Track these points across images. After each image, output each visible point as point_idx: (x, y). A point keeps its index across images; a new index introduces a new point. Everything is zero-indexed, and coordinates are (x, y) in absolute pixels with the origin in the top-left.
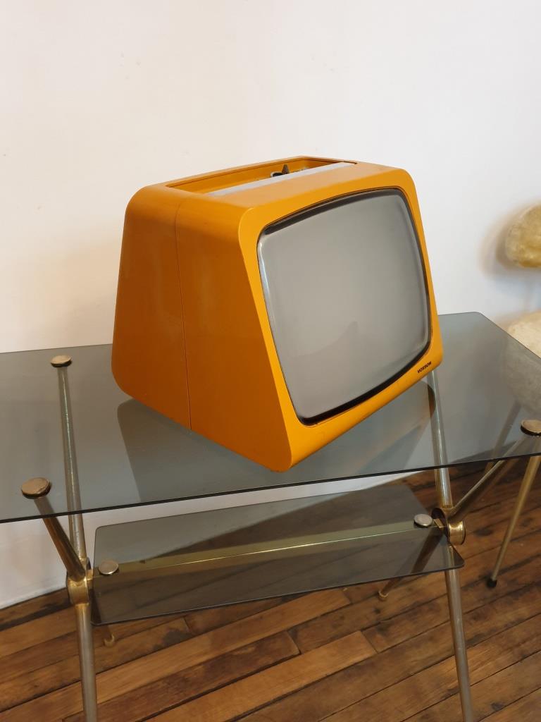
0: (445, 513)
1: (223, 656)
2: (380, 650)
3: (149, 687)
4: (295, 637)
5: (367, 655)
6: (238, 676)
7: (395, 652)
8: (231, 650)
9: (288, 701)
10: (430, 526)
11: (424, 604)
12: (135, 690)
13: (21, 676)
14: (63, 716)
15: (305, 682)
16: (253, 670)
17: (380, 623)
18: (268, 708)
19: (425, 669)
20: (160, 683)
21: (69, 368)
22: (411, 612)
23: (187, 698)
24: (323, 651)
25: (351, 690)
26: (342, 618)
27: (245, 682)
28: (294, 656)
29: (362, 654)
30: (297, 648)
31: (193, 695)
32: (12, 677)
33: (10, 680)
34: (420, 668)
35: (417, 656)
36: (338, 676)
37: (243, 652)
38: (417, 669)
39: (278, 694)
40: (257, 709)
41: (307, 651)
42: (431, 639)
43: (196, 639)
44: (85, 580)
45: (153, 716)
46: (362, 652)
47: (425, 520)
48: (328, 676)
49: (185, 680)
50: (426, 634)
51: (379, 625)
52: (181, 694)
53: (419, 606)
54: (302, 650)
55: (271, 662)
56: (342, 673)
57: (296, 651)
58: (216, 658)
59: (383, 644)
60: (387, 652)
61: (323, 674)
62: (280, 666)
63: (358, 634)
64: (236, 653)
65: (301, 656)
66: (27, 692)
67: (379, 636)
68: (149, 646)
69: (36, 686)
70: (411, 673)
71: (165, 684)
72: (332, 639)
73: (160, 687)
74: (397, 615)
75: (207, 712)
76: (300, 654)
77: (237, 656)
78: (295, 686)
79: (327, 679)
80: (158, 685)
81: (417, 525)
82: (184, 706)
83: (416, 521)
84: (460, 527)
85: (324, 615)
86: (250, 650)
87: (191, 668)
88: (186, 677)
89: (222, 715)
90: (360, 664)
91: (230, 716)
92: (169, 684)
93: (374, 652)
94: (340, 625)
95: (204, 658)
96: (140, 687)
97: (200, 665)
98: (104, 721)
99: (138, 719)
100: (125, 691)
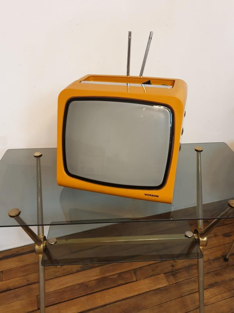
0: (199, 232)
1: (104, 278)
2: (171, 283)
3: (72, 287)
4: (135, 274)
5: (165, 285)
6: (109, 287)
7: (178, 285)
8: (107, 276)
9: (128, 300)
10: (192, 237)
11: (194, 265)
12: (66, 288)
13: (23, 276)
15: (136, 293)
16: (115, 285)
17: (173, 271)
18: (119, 302)
19: (190, 294)
20: (77, 286)
21: (41, 158)
22: (188, 268)
23: (87, 294)
24: (147, 281)
25: (155, 299)
26: (157, 267)
27: (111, 290)
28: (134, 281)
29: (163, 284)
31: (89, 293)
32: (20, 276)
33: (19, 277)
34: (187, 294)
35: (186, 289)
36: (151, 292)
37: (112, 277)
38: (186, 294)
39: (124, 297)
40: (115, 302)
41: (139, 280)
42: (194, 281)
43: (94, 269)
44: (42, 245)
45: (72, 299)
46: (163, 283)
47: (190, 234)
48: (146, 292)
49: (87, 286)
50: (192, 279)
51: (172, 272)
52: (85, 292)
53: (192, 266)
54: (138, 279)
55: (124, 283)
57: (135, 279)
58: (101, 278)
59: (173, 280)
60: (174, 285)
61: (145, 291)
62: (127, 285)
63: (163, 275)
66: (25, 283)
67: (172, 277)
68: (75, 270)
69: (28, 281)
70: (183, 295)
72: (151, 276)
73: (76, 288)
74: (181, 269)
75: (94, 301)
76: (136, 281)
77: (109, 278)
78: (132, 295)
80: (76, 287)
81: (186, 236)
82: (85, 297)
83: (186, 235)
84: (205, 239)
85: (148, 265)
86: (115, 276)
87: (90, 281)
88: (88, 285)
89: (100, 303)
90: (161, 288)
91: (103, 303)
92: (80, 287)
93: (168, 284)
94: (155, 270)
95: (96, 278)
96: (69, 287)
97: (94, 280)
98: (53, 299)
99: (66, 300)
100: (62, 287)
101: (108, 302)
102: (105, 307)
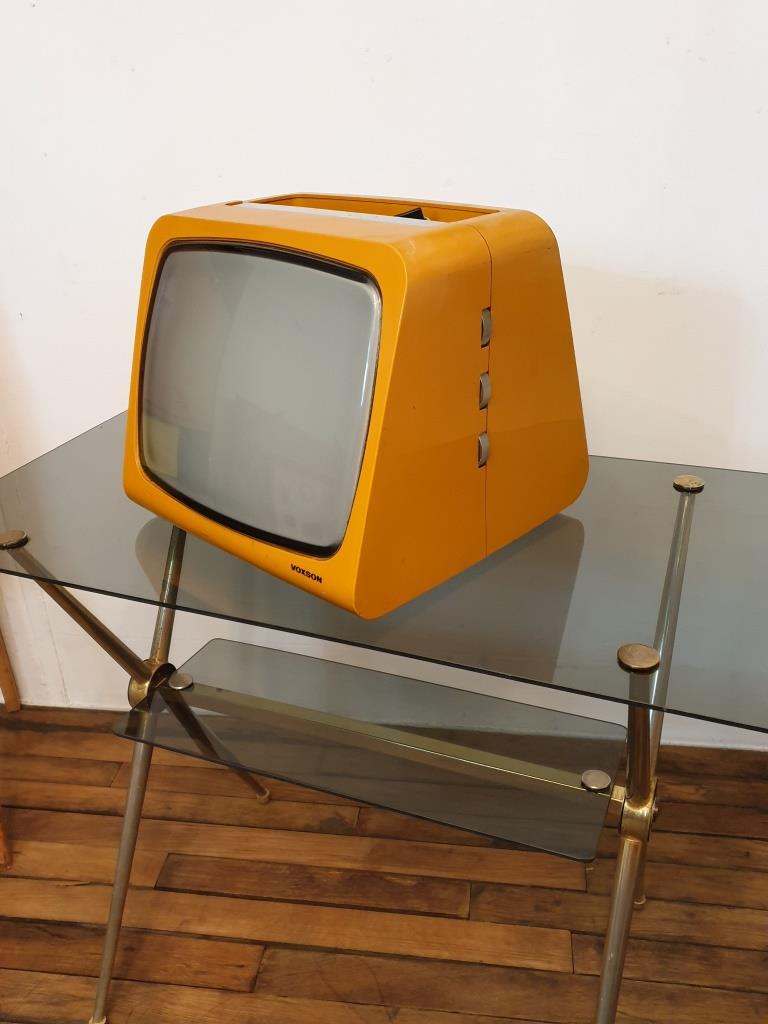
1: (373, 873)
2: (579, 970)
3: (269, 866)
4: (474, 897)
5: (556, 967)
6: (372, 904)
8: (385, 871)
9: (409, 965)
10: (602, 790)
11: (697, 945)
12: (252, 861)
13: (164, 791)
14: (171, 850)
15: (446, 955)
16: (395, 907)
18: (380, 960)
20: (285, 867)
22: (668, 946)
23: (301, 899)
24: (500, 931)
25: (500, 998)
26: (557, 903)
27: (374, 916)
28: (456, 917)
29: (550, 962)
30: (467, 909)
31: (309, 899)
32: (155, 788)
35: (630, 1008)
37: (397, 880)
39: (403, 950)
40: (366, 954)
41: (478, 920)
42: (671, 997)
43: (356, 840)
45: (253, 898)
46: (552, 956)
47: (598, 780)
48: (482, 964)
49: (311, 879)
50: (668, 986)
52: (297, 892)
53: (688, 944)
54: (473, 916)
55: (425, 910)
56: (502, 971)
57: (464, 913)
58: (364, 872)
59: (590, 965)
60: (588, 978)
61: (477, 958)
62: (431, 920)
63: (565, 934)
64: (389, 878)
65: (465, 922)
67: (590, 951)
68: (301, 822)
69: (169, 808)
71: (288, 872)
72: (523, 922)
73: (278, 871)
75: (309, 926)
76: (468, 919)
77: (388, 881)
78: (431, 953)
79: (478, 967)
80: (281, 869)
82: (291, 906)
84: (644, 810)
85: (533, 887)
86: (409, 882)
87: (328, 869)
88: (316, 876)
89: (323, 937)
90: (537, 973)
91: (330, 943)
92: (292, 873)
93: (569, 968)
94: (547, 910)
95: (348, 865)
96: (260, 862)
97: (339, 869)
98: (203, 876)
99: (236, 893)
100: (243, 857)
101: (347, 945)
102: (331, 956)
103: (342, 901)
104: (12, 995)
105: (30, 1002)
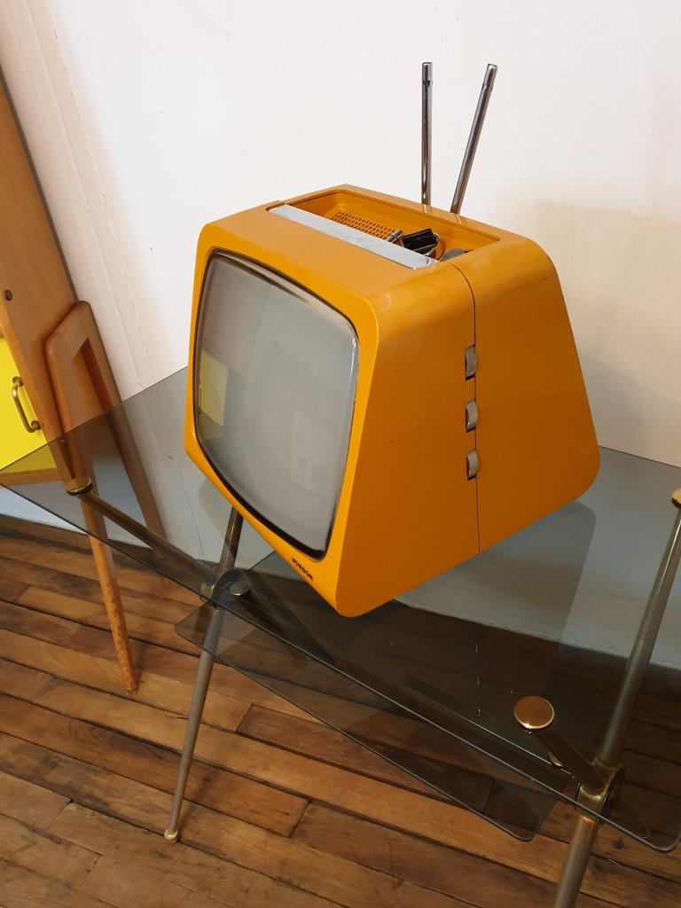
3: (328, 730)
4: (491, 795)
6: (404, 783)
8: (421, 754)
9: (421, 845)
14: (254, 701)
15: (455, 843)
17: (606, 859)
18: (399, 834)
20: (340, 734)
23: (346, 765)
25: (491, 893)
27: (403, 794)
29: (546, 872)
30: (484, 805)
31: (353, 767)
37: (430, 765)
39: (419, 831)
40: (384, 825)
45: (309, 757)
48: (484, 858)
49: (358, 749)
51: (603, 861)
52: (345, 758)
54: (486, 812)
56: (499, 868)
57: (480, 807)
58: (403, 751)
61: (481, 852)
62: (450, 808)
74: (625, 865)
75: (348, 791)
76: (482, 814)
78: (442, 838)
79: (480, 861)
84: (597, 798)
86: (440, 768)
89: (357, 804)
90: (531, 878)
91: (361, 810)
92: (344, 741)
94: (556, 822)
95: (391, 742)
98: (274, 729)
99: (297, 749)
101: (374, 814)
102: (359, 822)
103: (379, 775)
104: (120, 797)
105: (131, 806)
